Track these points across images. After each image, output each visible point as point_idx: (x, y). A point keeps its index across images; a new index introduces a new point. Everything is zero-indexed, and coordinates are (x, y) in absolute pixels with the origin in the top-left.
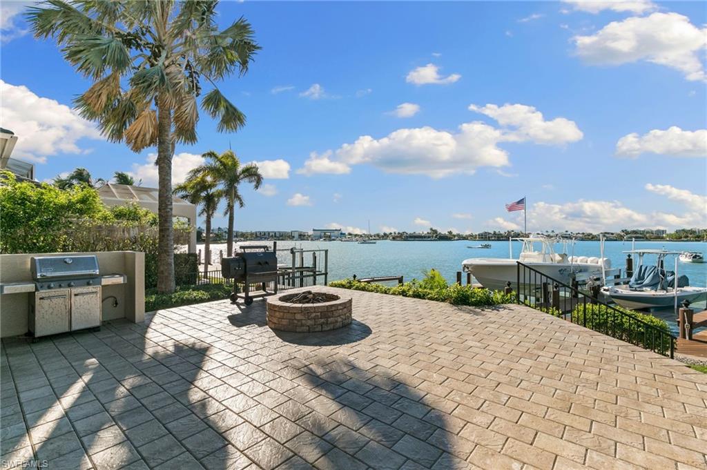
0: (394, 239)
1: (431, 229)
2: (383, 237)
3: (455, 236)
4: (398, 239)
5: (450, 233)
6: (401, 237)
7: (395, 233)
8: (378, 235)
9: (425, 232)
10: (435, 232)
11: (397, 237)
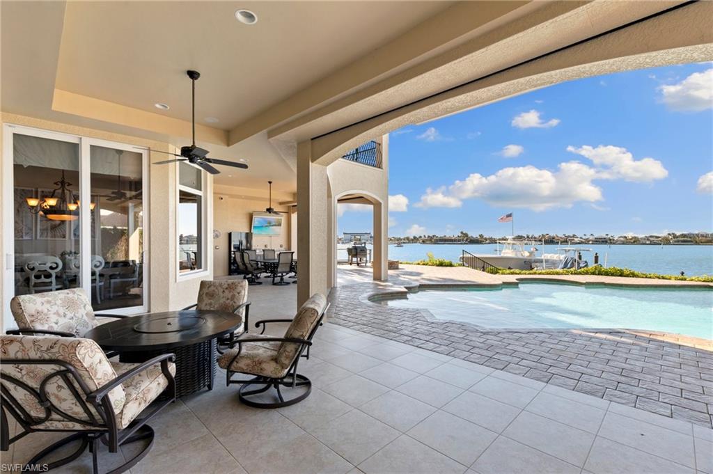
0: (424, 242)
1: (462, 233)
2: (412, 240)
3: (486, 239)
4: (428, 242)
5: (481, 236)
6: (431, 240)
7: (425, 236)
8: (408, 238)
9: (456, 236)
10: (466, 235)
11: (427, 240)
